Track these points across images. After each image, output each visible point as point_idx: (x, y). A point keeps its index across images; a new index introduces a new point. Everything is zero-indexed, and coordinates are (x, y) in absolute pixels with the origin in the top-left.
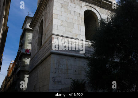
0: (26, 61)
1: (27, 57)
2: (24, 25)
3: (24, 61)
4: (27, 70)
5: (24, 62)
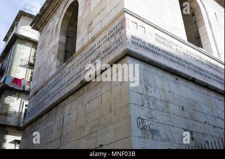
0: (11, 104)
1: (15, 94)
2: (12, 28)
3: (8, 103)
4: (11, 124)
5: (8, 106)
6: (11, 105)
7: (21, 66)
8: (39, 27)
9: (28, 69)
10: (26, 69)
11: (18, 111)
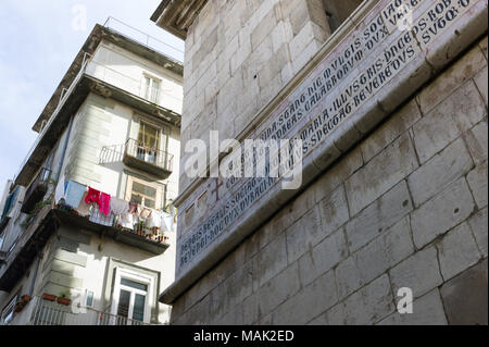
1: (88, 244)
6: (75, 275)
7: (103, 164)
8: (183, 14)
9: (124, 176)
10: (117, 174)
11: (97, 295)
